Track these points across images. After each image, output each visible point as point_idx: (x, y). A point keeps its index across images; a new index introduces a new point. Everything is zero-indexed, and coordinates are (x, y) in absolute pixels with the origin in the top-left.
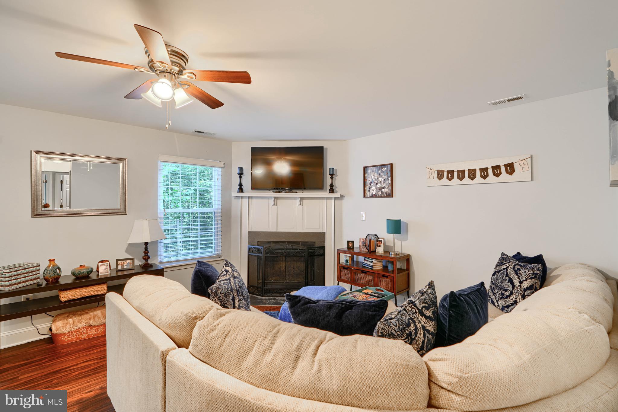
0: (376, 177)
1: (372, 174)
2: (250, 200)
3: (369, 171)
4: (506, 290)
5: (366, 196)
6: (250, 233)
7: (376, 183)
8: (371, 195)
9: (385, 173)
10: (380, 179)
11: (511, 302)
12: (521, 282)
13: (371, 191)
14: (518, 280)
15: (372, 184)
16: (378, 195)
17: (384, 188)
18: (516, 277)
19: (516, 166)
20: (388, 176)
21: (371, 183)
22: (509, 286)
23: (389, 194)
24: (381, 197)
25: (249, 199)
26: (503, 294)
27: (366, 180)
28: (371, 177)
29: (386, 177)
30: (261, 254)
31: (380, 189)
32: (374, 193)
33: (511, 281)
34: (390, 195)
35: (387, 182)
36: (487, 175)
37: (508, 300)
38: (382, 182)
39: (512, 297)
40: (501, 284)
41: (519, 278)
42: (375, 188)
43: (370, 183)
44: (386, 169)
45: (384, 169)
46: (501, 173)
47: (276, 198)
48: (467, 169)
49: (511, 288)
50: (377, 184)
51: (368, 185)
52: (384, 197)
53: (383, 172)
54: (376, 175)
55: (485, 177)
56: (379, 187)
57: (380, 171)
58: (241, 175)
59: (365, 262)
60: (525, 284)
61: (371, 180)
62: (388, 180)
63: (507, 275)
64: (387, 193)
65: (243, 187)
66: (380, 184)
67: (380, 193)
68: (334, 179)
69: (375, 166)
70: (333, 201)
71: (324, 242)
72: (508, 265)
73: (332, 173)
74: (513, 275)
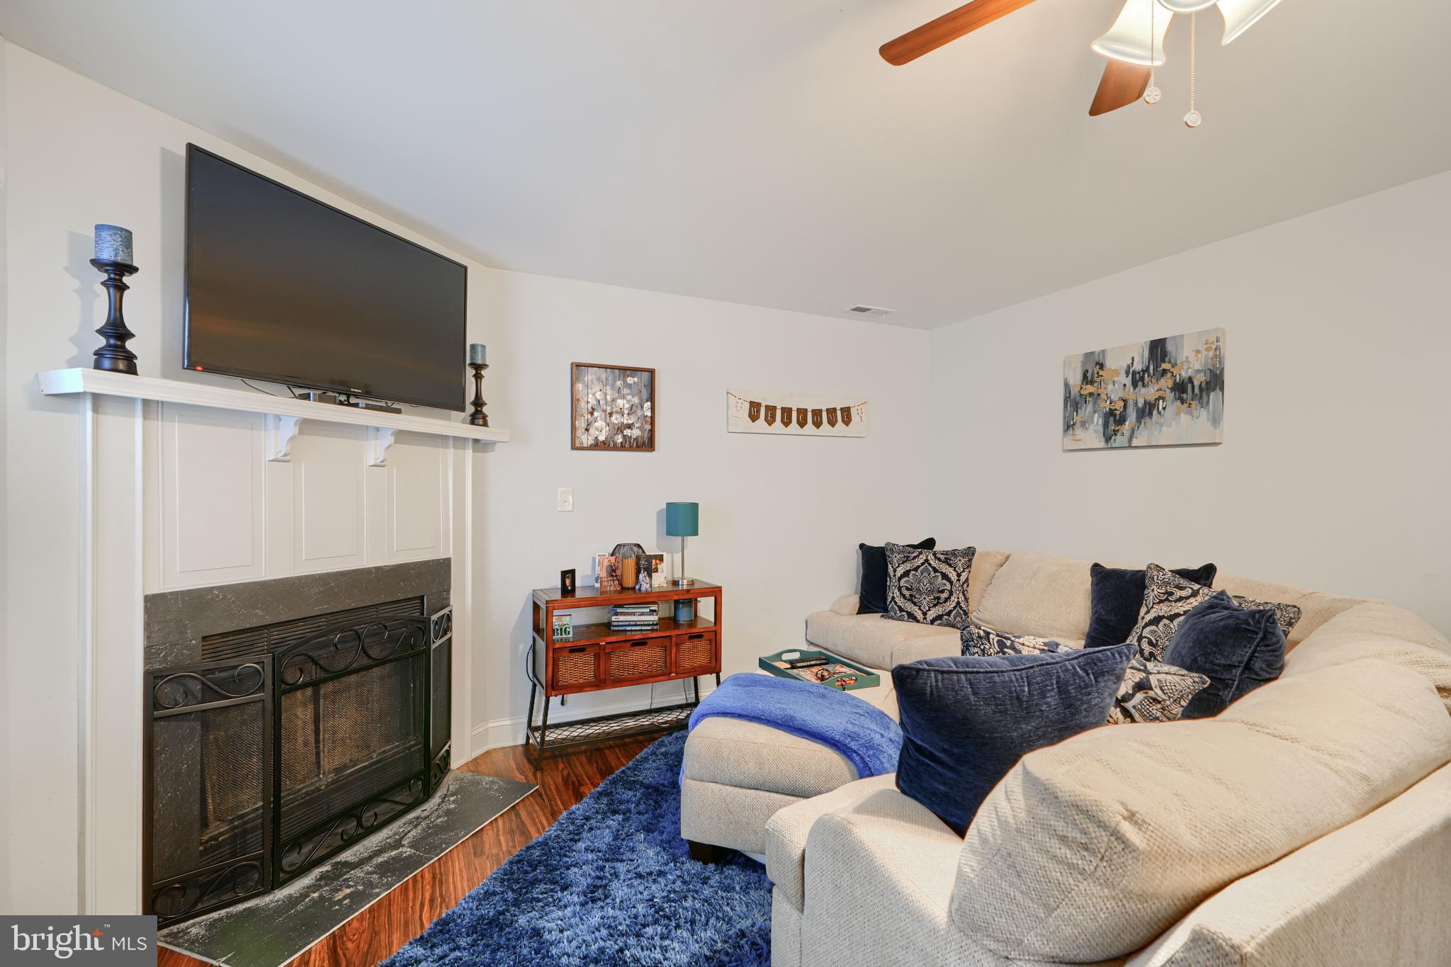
0: (608, 397)
1: (596, 388)
3: (590, 376)
4: (942, 592)
5: (578, 444)
6: (154, 604)
7: (609, 411)
8: (591, 441)
9: (635, 390)
10: (620, 402)
11: (954, 604)
12: (959, 575)
13: (592, 431)
14: (954, 573)
15: (596, 414)
16: (615, 444)
17: (630, 426)
18: (951, 570)
19: (853, 412)
20: (641, 399)
21: (593, 409)
22: (945, 584)
23: (644, 443)
24: (622, 448)
26: (939, 598)
27: (578, 400)
28: (594, 394)
29: (636, 400)
30: (261, 689)
31: (620, 429)
32: (602, 438)
33: (945, 576)
34: (648, 444)
35: (639, 413)
36: (821, 423)
37: (948, 604)
38: (626, 412)
39: (953, 598)
40: (931, 584)
41: (955, 570)
42: (604, 424)
43: (590, 410)
44: (635, 379)
45: (630, 380)
46: (836, 421)
47: (303, 426)
48: (794, 409)
49: (948, 586)
50: (611, 414)
51: (582, 416)
52: (631, 449)
53: (629, 386)
54: (609, 392)
55: (818, 424)
56: (616, 422)
57: (619, 383)
58: (117, 273)
59: (621, 618)
60: (963, 578)
61: (592, 401)
62: (642, 407)
63: (935, 570)
64: (636, 439)
65: (130, 345)
66: (619, 416)
67: (619, 439)
68: (483, 380)
69: (606, 367)
70: (469, 453)
71: (448, 591)
72: (923, 557)
73: (479, 362)
74: (945, 568)
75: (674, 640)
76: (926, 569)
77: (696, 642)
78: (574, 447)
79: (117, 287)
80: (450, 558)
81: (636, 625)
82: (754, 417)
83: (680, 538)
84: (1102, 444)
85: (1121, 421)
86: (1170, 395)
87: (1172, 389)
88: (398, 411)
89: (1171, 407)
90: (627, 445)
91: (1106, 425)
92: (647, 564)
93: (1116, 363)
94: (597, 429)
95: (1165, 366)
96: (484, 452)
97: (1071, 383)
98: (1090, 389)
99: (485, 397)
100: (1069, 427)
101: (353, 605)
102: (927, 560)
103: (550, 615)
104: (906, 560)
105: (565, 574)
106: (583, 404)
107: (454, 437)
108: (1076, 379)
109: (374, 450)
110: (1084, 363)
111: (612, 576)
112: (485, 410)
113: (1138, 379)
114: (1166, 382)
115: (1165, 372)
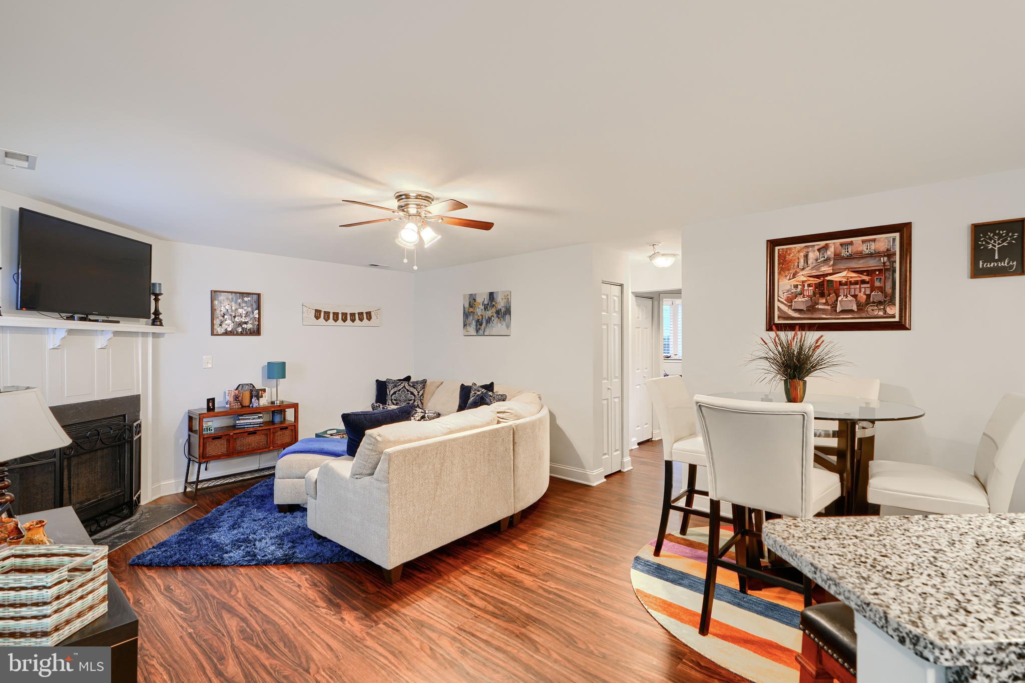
0: (233, 308)
1: (226, 303)
3: (222, 297)
4: (411, 400)
5: (215, 333)
7: (233, 315)
8: (223, 331)
9: (249, 305)
10: (240, 311)
12: (418, 392)
13: (224, 325)
14: (416, 392)
15: (226, 317)
16: (237, 332)
17: (246, 323)
18: (415, 390)
19: (373, 314)
20: (252, 308)
21: (224, 314)
23: (254, 331)
24: (242, 334)
27: (215, 309)
28: (225, 307)
29: (249, 309)
31: (240, 324)
32: (229, 329)
33: (412, 393)
34: (257, 332)
35: (252, 316)
36: (355, 320)
38: (244, 315)
40: (406, 397)
42: (230, 322)
43: (222, 315)
44: (249, 298)
45: (246, 299)
46: (363, 319)
47: (69, 332)
48: (340, 313)
49: (413, 398)
50: (235, 317)
51: (218, 318)
52: (246, 334)
53: (246, 302)
54: (233, 305)
55: (353, 320)
56: (238, 321)
57: (239, 301)
59: (242, 421)
60: (420, 394)
61: (224, 310)
62: (253, 313)
63: (408, 391)
64: (250, 330)
66: (239, 318)
67: (240, 330)
68: (160, 302)
69: (232, 292)
70: (150, 339)
71: (139, 412)
72: (403, 385)
73: (158, 292)
74: (412, 389)
75: (272, 431)
76: (404, 390)
77: (284, 431)
78: (213, 334)
80: (139, 395)
81: (250, 424)
82: (317, 317)
83: (275, 380)
84: (475, 334)
85: (481, 325)
86: (495, 315)
87: (496, 313)
88: (118, 322)
89: (495, 320)
90: (244, 333)
91: (476, 326)
92: (256, 394)
93: (479, 300)
94: (226, 325)
95: (494, 303)
96: (158, 337)
97: (466, 306)
98: (471, 310)
99: (161, 310)
100: (465, 325)
101: (90, 419)
102: (404, 386)
103: (201, 421)
104: (395, 386)
105: (208, 400)
106: (218, 312)
107: (142, 332)
108: (467, 305)
109: (100, 341)
110: (469, 298)
111: (236, 400)
112: (161, 317)
113: (486, 309)
114: (494, 310)
115: (494, 305)
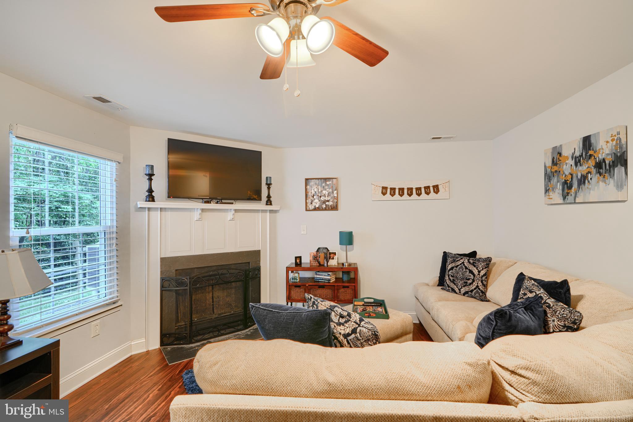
0: (319, 190)
1: (315, 187)
2: (163, 213)
3: (312, 183)
4: (469, 279)
5: (308, 209)
6: (162, 259)
7: (320, 196)
8: (313, 207)
9: (330, 187)
10: (324, 192)
11: (474, 287)
12: (479, 272)
13: (313, 203)
14: (477, 270)
15: (315, 197)
16: (322, 208)
17: (328, 201)
18: (475, 268)
19: (440, 187)
20: (333, 190)
21: (314, 195)
22: (470, 276)
23: (334, 207)
24: (325, 209)
25: (161, 211)
26: (466, 283)
27: (308, 192)
28: (314, 190)
29: (331, 190)
30: (187, 286)
31: (324, 202)
32: (317, 206)
33: (471, 272)
34: (335, 208)
35: (332, 195)
36: (421, 194)
37: (471, 286)
38: (327, 195)
39: (474, 283)
40: (463, 275)
41: (477, 269)
42: (318, 201)
43: (313, 196)
44: (330, 182)
45: (328, 183)
46: (430, 192)
47: (203, 210)
48: (406, 188)
49: (472, 277)
50: (320, 197)
51: (310, 198)
52: (329, 210)
53: (328, 185)
54: (320, 188)
55: (419, 194)
56: (323, 199)
57: (324, 184)
58: (150, 176)
59: (318, 276)
60: (482, 273)
61: (313, 192)
62: (333, 193)
63: (466, 268)
64: (331, 206)
65: (153, 194)
66: (324, 197)
67: (324, 206)
68: (271, 189)
69: (318, 179)
70: (268, 214)
71: (260, 261)
72: (462, 261)
73: (269, 183)
74: (471, 267)
75: (336, 287)
76: (462, 267)
77: (346, 289)
78: (306, 210)
79: (150, 180)
80: (261, 250)
81: (323, 280)
82: (384, 194)
83: (345, 246)
84: (561, 201)
85: (570, 187)
86: (594, 171)
87: (595, 167)
88: (232, 203)
89: (594, 178)
90: (327, 208)
91: (563, 190)
92: (329, 255)
93: (567, 152)
94: (315, 203)
95: (591, 152)
97: (547, 165)
98: (555, 168)
99: (271, 195)
100: (547, 191)
101: (223, 264)
102: (463, 263)
103: (287, 272)
104: (454, 261)
106: (310, 194)
107: (262, 210)
108: (549, 163)
109: (230, 215)
110: (553, 153)
111: (315, 259)
112: (272, 199)
113: (578, 161)
114: (591, 163)
115: (591, 156)
